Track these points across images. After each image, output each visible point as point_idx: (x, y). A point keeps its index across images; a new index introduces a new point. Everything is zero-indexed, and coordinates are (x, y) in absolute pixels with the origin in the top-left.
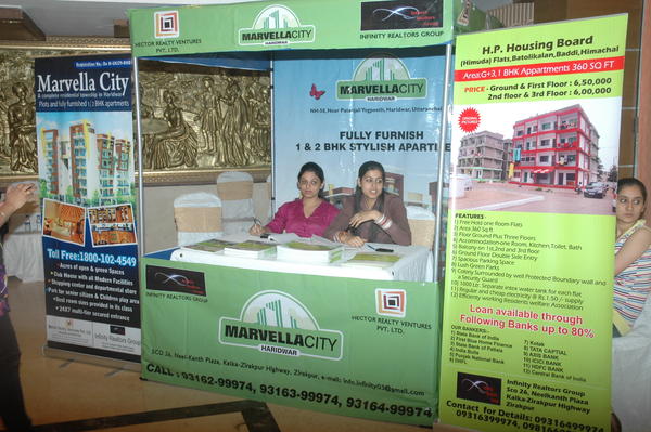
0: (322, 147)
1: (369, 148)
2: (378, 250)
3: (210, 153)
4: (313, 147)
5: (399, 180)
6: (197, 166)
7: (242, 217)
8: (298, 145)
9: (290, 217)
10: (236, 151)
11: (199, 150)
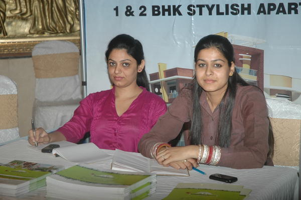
0: (149, 11)
1: (214, 11)
2: (212, 177)
3: (22, 17)
4: (137, 12)
5: (257, 57)
6: (5, 34)
7: (65, 98)
8: (116, 9)
9: (97, 114)
10: (56, 14)
11: (8, 14)
